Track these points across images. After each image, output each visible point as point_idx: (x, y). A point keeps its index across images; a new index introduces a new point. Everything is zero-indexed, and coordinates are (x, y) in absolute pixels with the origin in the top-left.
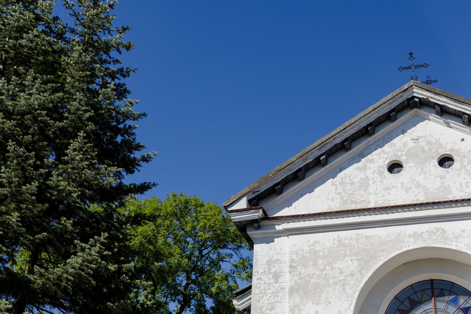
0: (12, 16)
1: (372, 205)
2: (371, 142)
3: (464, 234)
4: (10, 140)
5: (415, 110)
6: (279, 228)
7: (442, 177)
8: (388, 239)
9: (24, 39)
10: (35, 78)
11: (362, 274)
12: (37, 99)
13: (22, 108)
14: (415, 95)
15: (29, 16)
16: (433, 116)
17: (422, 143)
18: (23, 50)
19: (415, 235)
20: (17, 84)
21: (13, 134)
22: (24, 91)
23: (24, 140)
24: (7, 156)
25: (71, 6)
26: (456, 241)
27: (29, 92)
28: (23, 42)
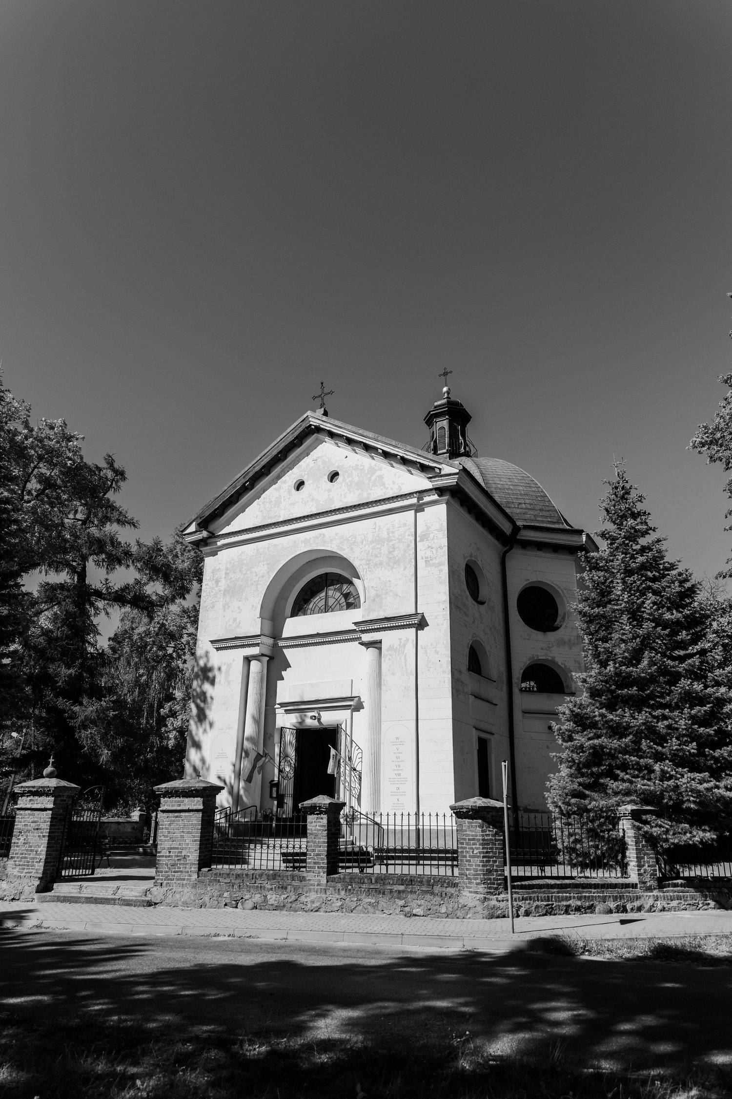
1: (281, 519)
2: (285, 466)
3: (336, 537)
5: (315, 434)
6: (219, 544)
7: (329, 491)
8: (288, 546)
11: (269, 575)
14: (311, 423)
16: (327, 439)
17: (319, 463)
19: (305, 541)
26: (331, 543)
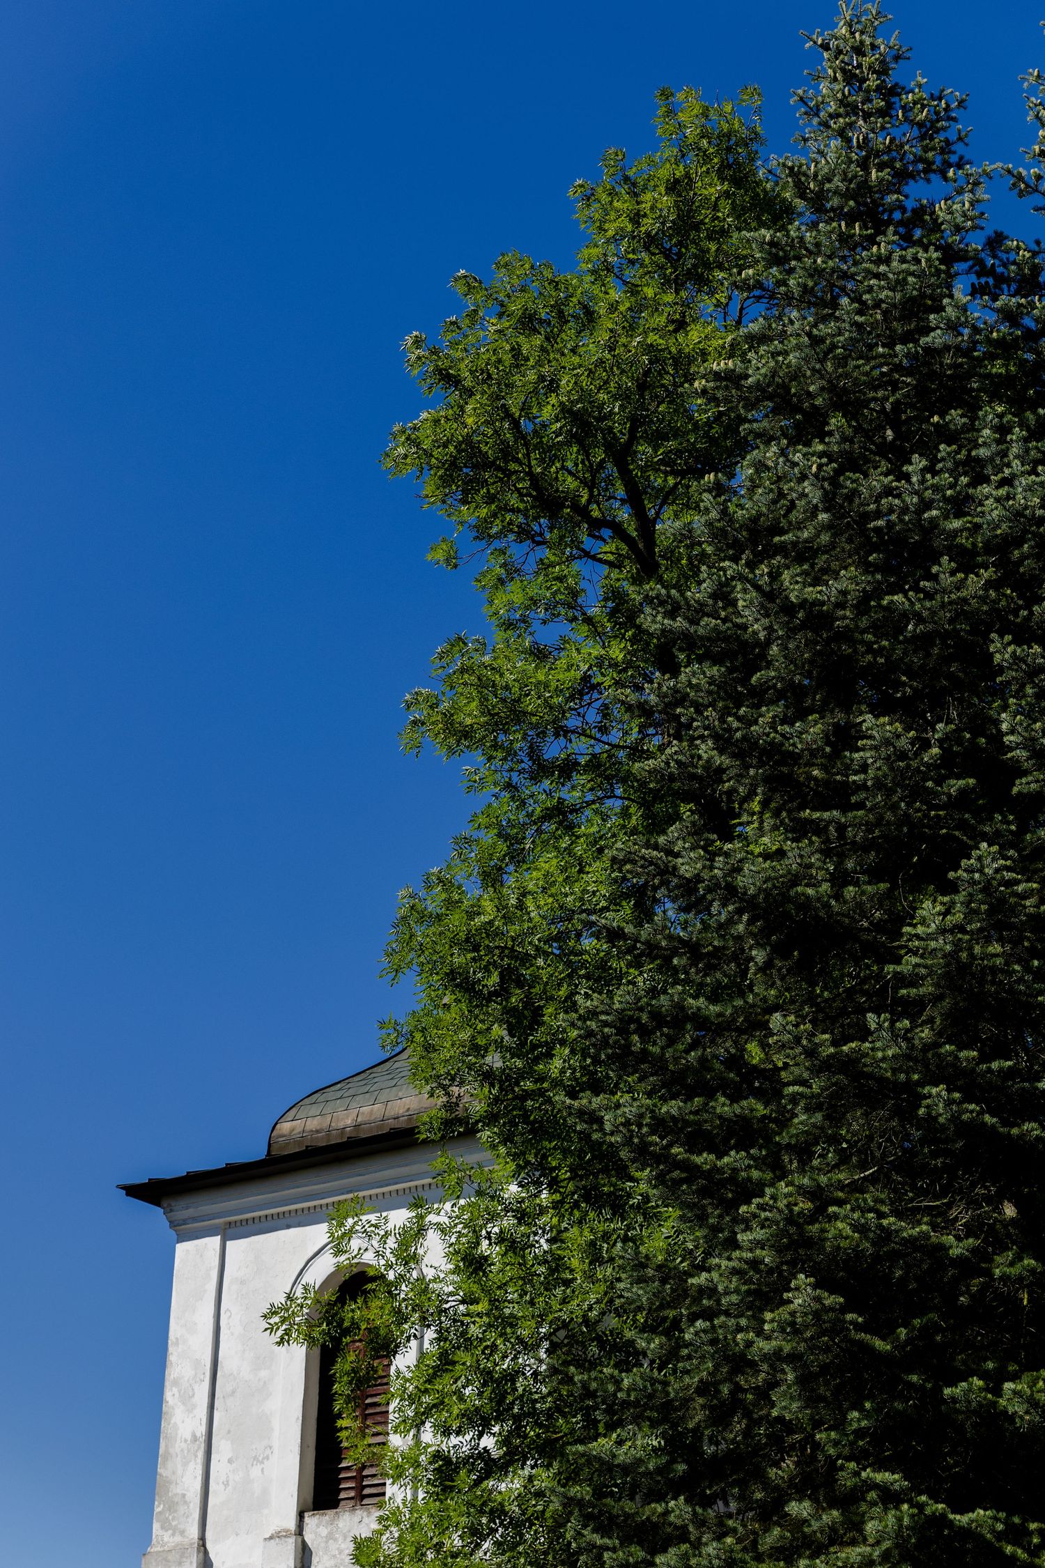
0: (877, 276)
4: (994, 636)
9: (934, 330)
10: (1003, 430)
12: (1029, 488)
13: (999, 532)
15: (928, 260)
18: (941, 364)
20: (957, 464)
21: (998, 611)
22: (987, 480)
23: (1036, 618)
24: (1001, 682)
25: (1033, 182)
27: (1000, 476)
28: (936, 338)
